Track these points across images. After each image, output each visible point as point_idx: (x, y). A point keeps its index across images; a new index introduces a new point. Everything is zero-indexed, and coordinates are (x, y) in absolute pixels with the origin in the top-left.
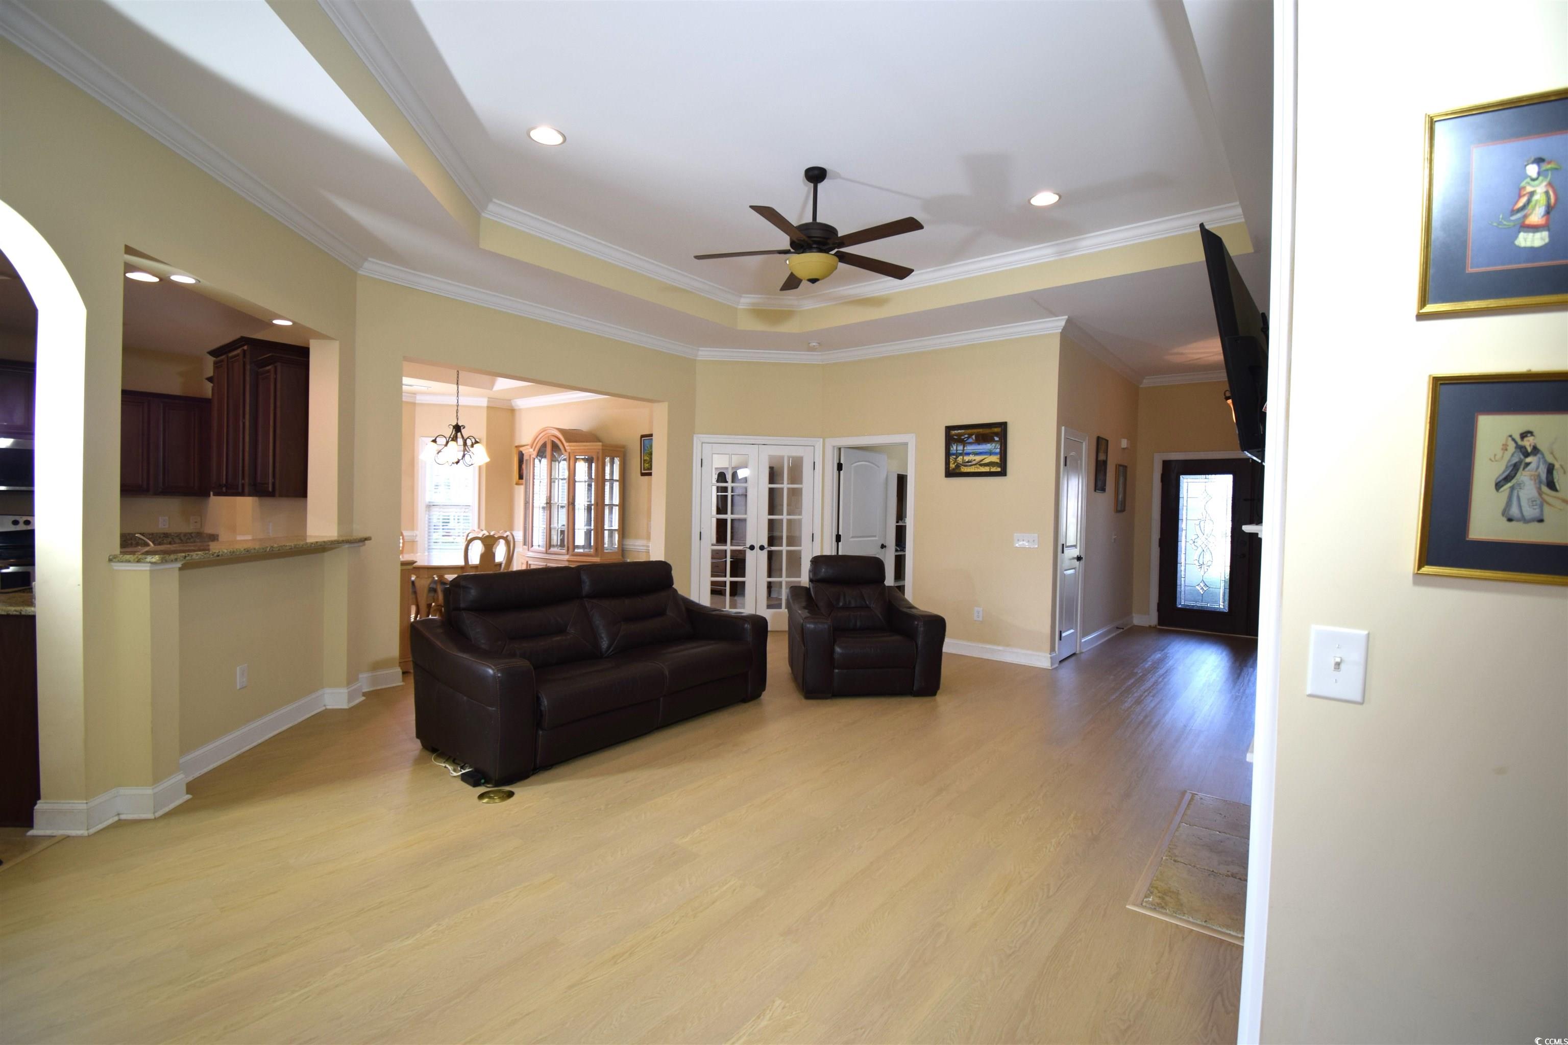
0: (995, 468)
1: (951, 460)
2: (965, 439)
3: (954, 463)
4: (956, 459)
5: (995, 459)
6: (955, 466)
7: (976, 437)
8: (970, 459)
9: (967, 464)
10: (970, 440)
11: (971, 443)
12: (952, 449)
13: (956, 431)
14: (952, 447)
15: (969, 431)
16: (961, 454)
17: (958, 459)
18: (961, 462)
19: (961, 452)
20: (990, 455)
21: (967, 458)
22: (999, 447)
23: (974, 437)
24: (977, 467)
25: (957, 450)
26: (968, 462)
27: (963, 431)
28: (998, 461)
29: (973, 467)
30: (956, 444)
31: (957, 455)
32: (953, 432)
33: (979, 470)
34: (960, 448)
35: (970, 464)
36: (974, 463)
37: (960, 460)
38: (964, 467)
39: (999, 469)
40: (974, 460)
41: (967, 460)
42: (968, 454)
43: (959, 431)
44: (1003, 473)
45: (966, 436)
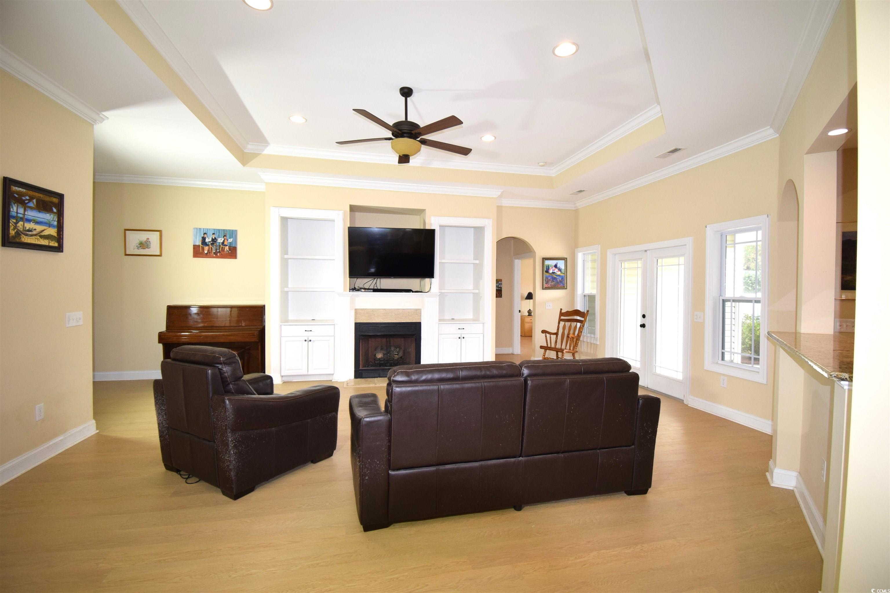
0: (53, 242)
1: (11, 225)
2: (26, 202)
3: (14, 229)
4: (16, 223)
5: (53, 232)
6: (15, 233)
7: (37, 201)
8: (31, 228)
9: (28, 233)
10: (31, 204)
11: (32, 208)
12: (12, 210)
13: (16, 188)
14: (13, 208)
15: (31, 193)
16: (22, 219)
17: (18, 225)
18: (22, 229)
19: (21, 216)
20: (50, 227)
21: (28, 226)
22: (56, 220)
23: (35, 201)
24: (37, 239)
25: (17, 213)
26: (29, 230)
27: (24, 190)
28: (55, 234)
29: (34, 237)
30: (16, 205)
31: (18, 219)
32: (15, 188)
33: (39, 243)
34: (21, 210)
35: (30, 233)
36: (34, 233)
37: (21, 227)
38: (25, 237)
39: (56, 245)
40: (35, 230)
41: (27, 228)
42: (29, 221)
43: (20, 189)
44: (59, 249)
45: (28, 198)
